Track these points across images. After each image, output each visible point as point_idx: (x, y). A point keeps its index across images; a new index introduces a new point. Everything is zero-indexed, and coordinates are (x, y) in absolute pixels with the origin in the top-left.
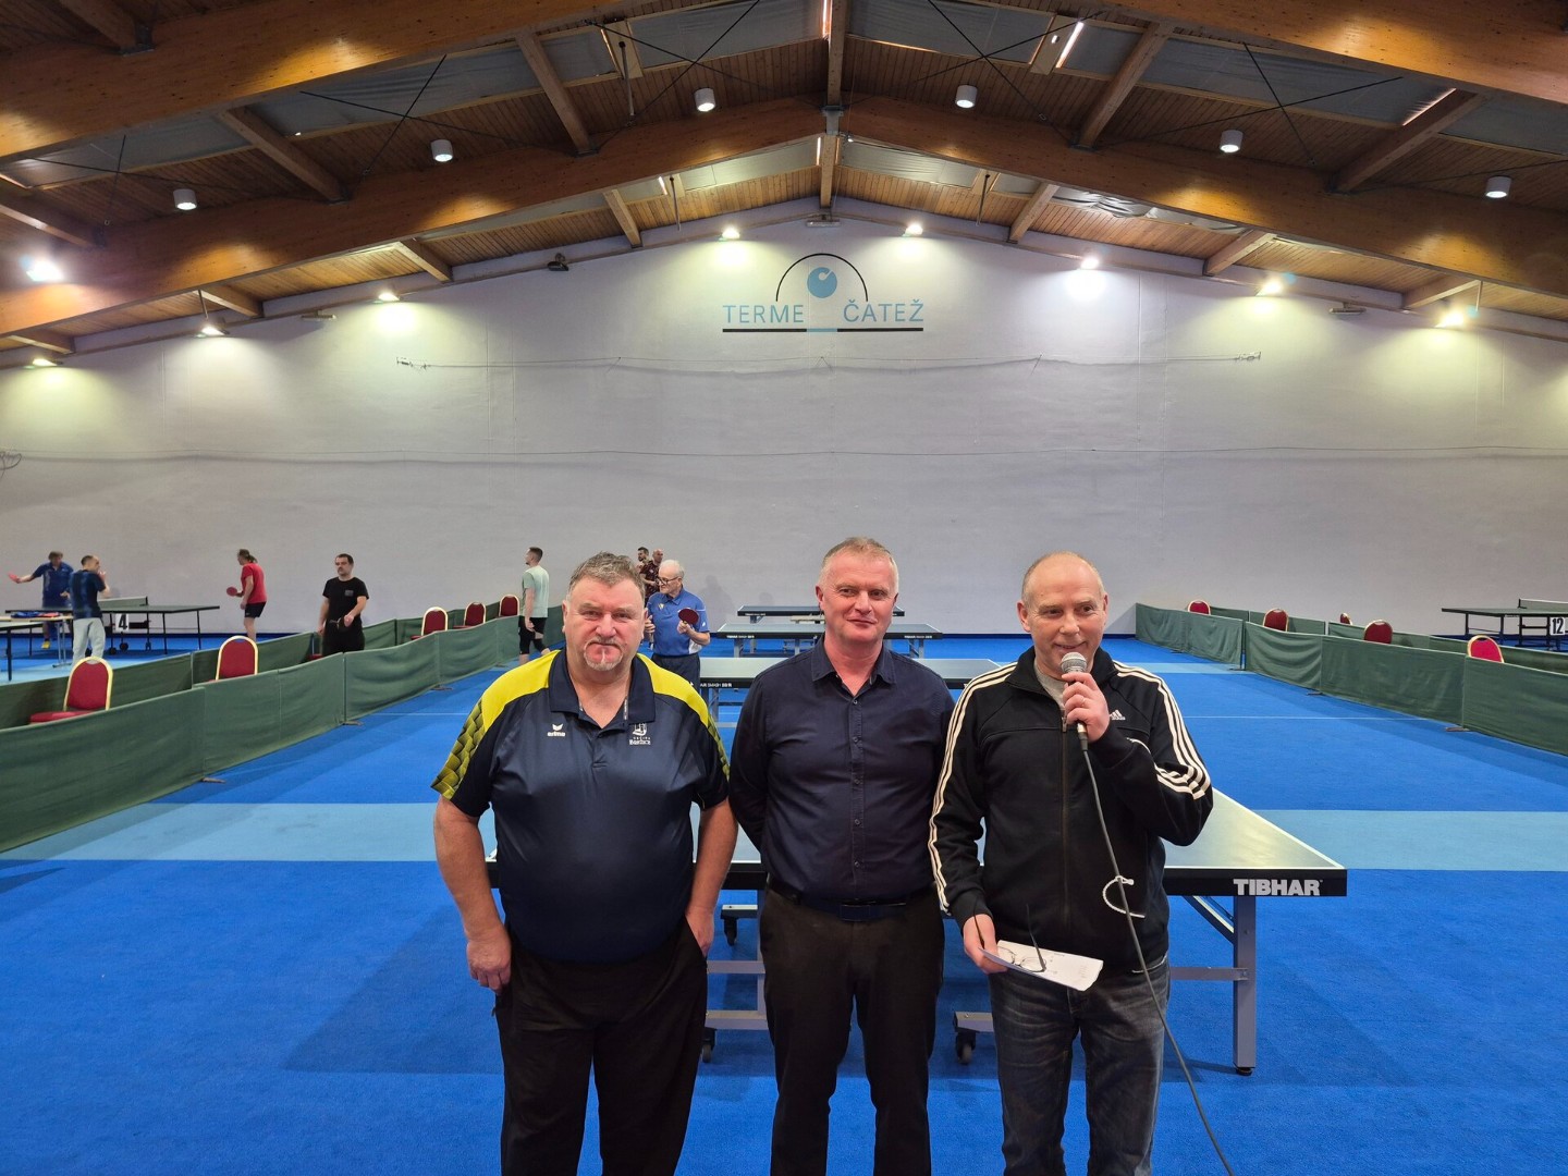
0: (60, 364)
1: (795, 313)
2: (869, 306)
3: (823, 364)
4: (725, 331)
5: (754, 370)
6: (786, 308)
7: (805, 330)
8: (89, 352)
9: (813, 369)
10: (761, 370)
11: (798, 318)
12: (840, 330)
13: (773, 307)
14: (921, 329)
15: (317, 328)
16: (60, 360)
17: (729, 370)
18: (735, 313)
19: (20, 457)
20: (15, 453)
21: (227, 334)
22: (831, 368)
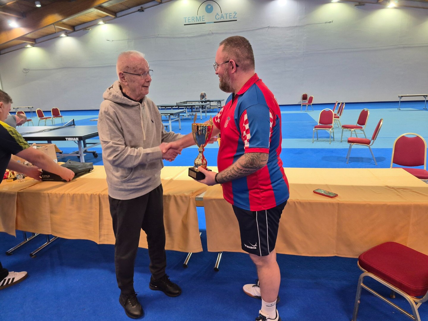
0: (33, 46)
1: (202, 18)
2: (222, 14)
3: (210, 33)
4: (185, 25)
5: (192, 36)
6: (200, 17)
7: (205, 23)
8: (39, 43)
9: (208, 34)
10: (194, 35)
11: (203, 19)
12: (215, 22)
13: (197, 17)
14: (236, 20)
15: (87, 33)
16: (33, 45)
17: (186, 36)
18: (187, 19)
19: (29, 70)
20: (28, 69)
21: (68, 36)
22: (213, 33)
